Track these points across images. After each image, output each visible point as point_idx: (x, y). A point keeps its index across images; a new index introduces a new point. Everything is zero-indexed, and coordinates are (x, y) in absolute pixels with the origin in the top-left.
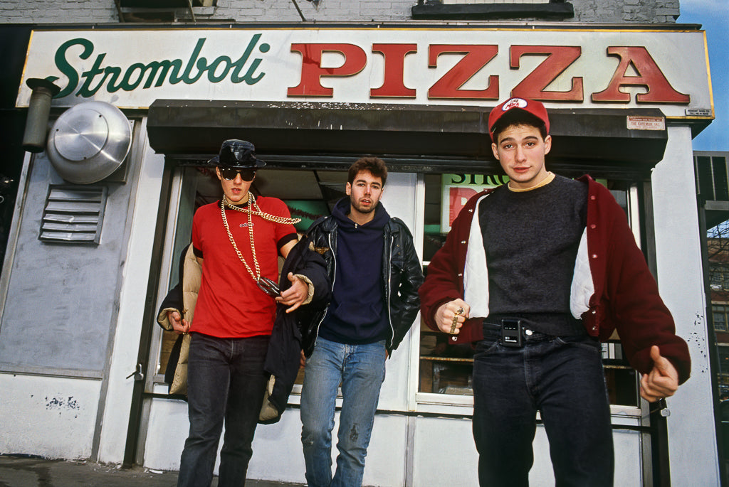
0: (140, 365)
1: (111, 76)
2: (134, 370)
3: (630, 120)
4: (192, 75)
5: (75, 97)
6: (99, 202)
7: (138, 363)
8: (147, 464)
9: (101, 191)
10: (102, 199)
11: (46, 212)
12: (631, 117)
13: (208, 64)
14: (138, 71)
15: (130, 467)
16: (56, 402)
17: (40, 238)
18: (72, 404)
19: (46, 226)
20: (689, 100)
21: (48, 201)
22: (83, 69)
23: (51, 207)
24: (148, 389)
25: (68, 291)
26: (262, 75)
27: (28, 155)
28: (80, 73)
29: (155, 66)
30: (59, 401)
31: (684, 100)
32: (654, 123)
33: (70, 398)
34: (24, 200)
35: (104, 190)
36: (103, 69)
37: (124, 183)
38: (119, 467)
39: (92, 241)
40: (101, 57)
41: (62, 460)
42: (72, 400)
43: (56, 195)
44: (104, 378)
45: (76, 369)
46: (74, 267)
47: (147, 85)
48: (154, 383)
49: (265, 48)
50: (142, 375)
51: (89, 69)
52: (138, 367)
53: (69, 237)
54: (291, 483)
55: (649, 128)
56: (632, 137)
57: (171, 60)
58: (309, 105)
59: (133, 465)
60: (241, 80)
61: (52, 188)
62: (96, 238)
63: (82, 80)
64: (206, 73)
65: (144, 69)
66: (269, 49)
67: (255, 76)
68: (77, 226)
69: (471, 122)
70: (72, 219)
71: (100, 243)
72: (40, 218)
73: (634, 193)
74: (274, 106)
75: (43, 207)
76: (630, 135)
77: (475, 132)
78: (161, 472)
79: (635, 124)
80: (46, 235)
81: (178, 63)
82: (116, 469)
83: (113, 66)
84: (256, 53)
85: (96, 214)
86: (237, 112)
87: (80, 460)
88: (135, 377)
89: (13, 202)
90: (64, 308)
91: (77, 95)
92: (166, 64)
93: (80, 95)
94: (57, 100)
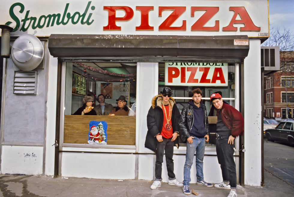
0: (56, 141)
1: (33, 21)
2: (55, 143)
3: (235, 41)
4: (65, 21)
5: (20, 31)
6: (34, 77)
7: (56, 140)
8: (62, 175)
9: (35, 73)
10: (36, 76)
11: (15, 82)
12: (236, 40)
13: (71, 16)
14: (43, 19)
15: (57, 177)
16: (28, 155)
17: (14, 93)
18: (34, 155)
19: (16, 88)
20: (260, 30)
21: (15, 77)
22: (21, 18)
23: (16, 80)
24: (60, 149)
25: (27, 113)
26: (93, 21)
27: (4, 59)
28: (20, 20)
29: (50, 16)
30: (29, 154)
31: (258, 29)
32: (244, 42)
33: (33, 153)
34: (6, 77)
35: (36, 72)
36: (29, 18)
37: (43, 69)
38: (53, 177)
39: (34, 94)
40: (28, 12)
41: (33, 175)
42: (33, 154)
43: (18, 75)
44: (44, 145)
45: (34, 143)
46: (29, 104)
47: (48, 26)
48: (62, 147)
49: (93, 8)
50: (57, 144)
51: (24, 18)
52: (56, 142)
53: (25, 92)
54: (114, 180)
55: (242, 44)
56: (236, 48)
57: (56, 14)
58: (111, 36)
59: (58, 176)
60: (85, 23)
61: (15, 72)
62: (35, 92)
63: (22, 23)
64: (70, 20)
65: (46, 18)
66: (95, 9)
67: (90, 21)
68: (27, 88)
69: (174, 43)
70: (25, 85)
71: (37, 94)
72: (13, 85)
73: (237, 68)
74: (97, 37)
75: (13, 80)
76: (235, 47)
77: (175, 47)
78: (68, 178)
79: (237, 43)
80: (16, 92)
81: (59, 15)
82: (52, 178)
83: (33, 17)
84: (90, 11)
85: (34, 83)
86: (83, 41)
87: (39, 175)
88: (55, 146)
89: (1, 78)
90: (27, 120)
91: (20, 30)
92: (54, 16)
93: (22, 31)
94: (13, 33)
